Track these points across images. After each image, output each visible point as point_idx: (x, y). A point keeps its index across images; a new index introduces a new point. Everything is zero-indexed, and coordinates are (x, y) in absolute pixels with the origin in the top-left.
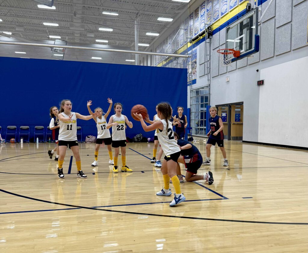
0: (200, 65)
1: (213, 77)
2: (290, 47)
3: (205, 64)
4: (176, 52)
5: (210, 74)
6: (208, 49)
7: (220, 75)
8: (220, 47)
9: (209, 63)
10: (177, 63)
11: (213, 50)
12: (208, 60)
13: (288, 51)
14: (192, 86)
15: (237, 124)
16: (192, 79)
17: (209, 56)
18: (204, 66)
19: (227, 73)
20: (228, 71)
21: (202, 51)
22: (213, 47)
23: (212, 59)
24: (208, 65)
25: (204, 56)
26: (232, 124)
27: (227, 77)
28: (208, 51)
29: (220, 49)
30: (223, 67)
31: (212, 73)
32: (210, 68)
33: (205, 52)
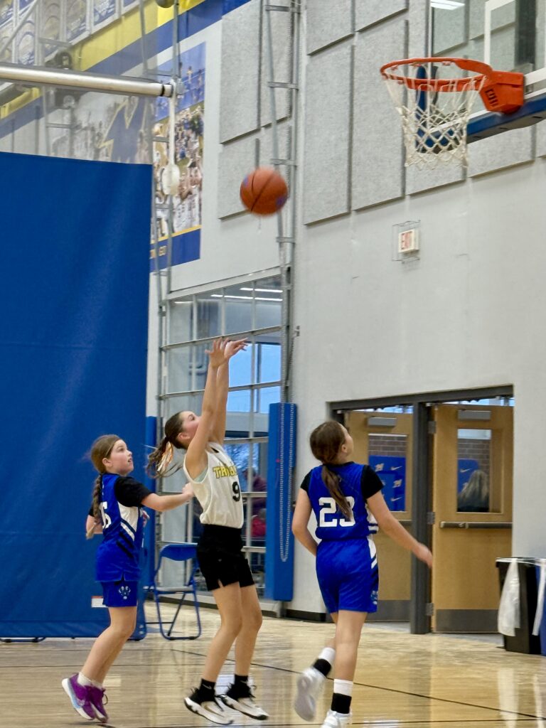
0: (226, 143)
1: (309, 225)
3: (258, 142)
4: (64, 54)
7: (359, 211)
8: (356, 39)
9: (285, 132)
10: (74, 127)
11: (313, 54)
12: (282, 114)
14: (169, 275)
15: (473, 527)
16: (172, 230)
17: (285, 91)
18: (252, 149)
19: (408, 197)
20: (409, 190)
21: (240, 61)
22: (307, 40)
23: (303, 108)
24: (280, 146)
25: (255, 92)
26: (440, 524)
27: (402, 225)
28: (278, 62)
29: (357, 50)
30: (380, 164)
31: (304, 200)
32: (291, 163)
33: (256, 68)
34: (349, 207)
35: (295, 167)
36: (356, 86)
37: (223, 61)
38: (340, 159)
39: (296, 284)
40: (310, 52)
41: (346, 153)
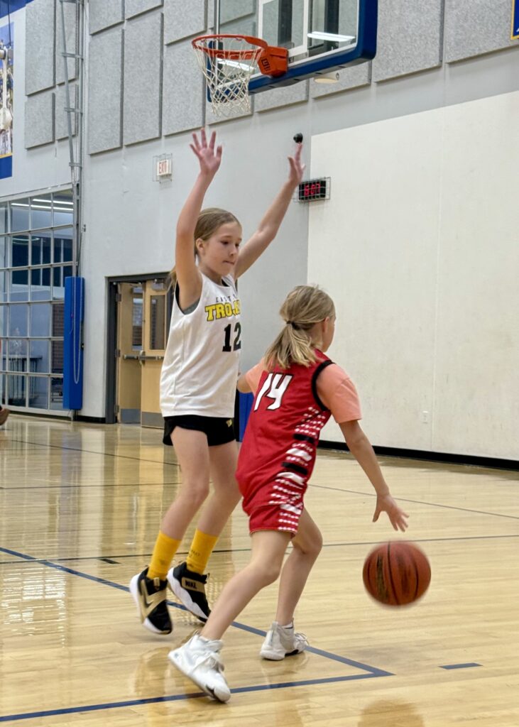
0: (30, 96)
1: (92, 155)
2: (437, 49)
3: (54, 96)
5: (78, 138)
6: (71, 29)
7: (128, 146)
8: (125, 26)
9: (74, 88)
11: (93, 35)
12: (71, 76)
13: (428, 66)
17: (73, 59)
18: (50, 101)
19: (163, 138)
20: (164, 133)
21: (40, 37)
22: (90, 24)
23: (87, 73)
24: (70, 98)
25: (52, 60)
27: (160, 156)
28: (68, 40)
29: (126, 33)
30: (144, 114)
31: (88, 138)
32: (79, 111)
33: (53, 43)
34: (122, 143)
35: (82, 114)
36: (125, 58)
37: (27, 36)
38: (115, 110)
39: (82, 196)
40: (92, 33)
41: (119, 106)
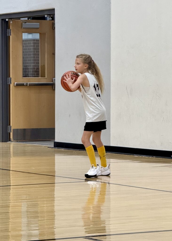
26: (14, 84)
